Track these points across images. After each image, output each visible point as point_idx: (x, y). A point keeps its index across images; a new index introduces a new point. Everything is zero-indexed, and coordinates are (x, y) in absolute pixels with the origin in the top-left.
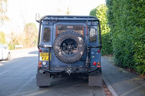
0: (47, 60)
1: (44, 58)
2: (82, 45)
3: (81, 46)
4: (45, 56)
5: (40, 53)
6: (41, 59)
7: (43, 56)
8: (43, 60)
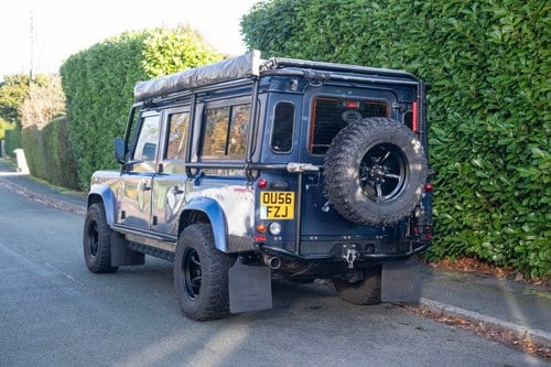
0: (281, 218)
1: (274, 210)
2: (422, 164)
3: (419, 167)
4: (277, 205)
5: (262, 193)
6: (263, 216)
7: (270, 204)
8: (271, 216)
